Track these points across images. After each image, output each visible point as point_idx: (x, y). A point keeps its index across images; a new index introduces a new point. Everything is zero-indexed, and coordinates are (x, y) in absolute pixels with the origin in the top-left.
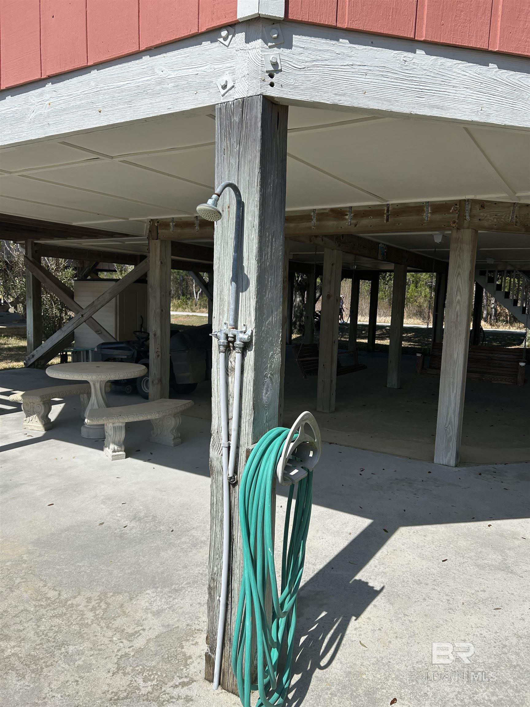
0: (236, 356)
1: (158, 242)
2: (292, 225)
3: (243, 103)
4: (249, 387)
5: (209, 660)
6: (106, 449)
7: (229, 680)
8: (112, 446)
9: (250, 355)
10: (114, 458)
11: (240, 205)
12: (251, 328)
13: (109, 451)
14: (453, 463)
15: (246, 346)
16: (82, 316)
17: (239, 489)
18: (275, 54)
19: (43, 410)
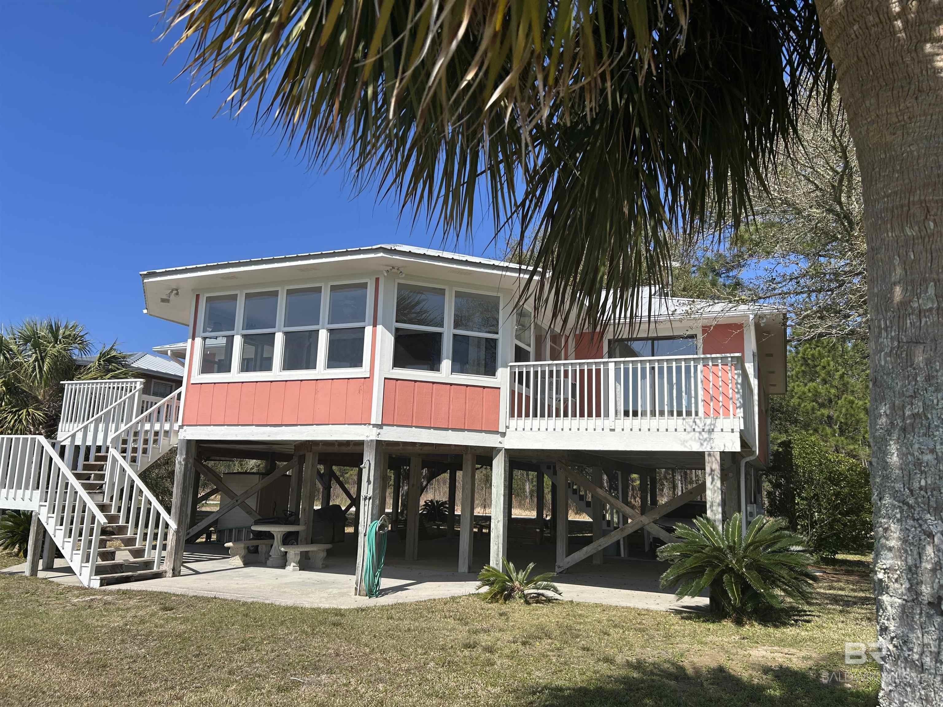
0: (367, 501)
1: (311, 453)
2: (390, 448)
3: (371, 441)
4: (370, 509)
5: (356, 589)
6: (288, 568)
7: (362, 594)
8: (293, 564)
9: (371, 500)
10: (294, 570)
11: (370, 464)
12: (371, 494)
13: (291, 567)
14: (467, 571)
15: (370, 498)
16: (237, 501)
17: (367, 537)
18: (379, 431)
19: (243, 552)
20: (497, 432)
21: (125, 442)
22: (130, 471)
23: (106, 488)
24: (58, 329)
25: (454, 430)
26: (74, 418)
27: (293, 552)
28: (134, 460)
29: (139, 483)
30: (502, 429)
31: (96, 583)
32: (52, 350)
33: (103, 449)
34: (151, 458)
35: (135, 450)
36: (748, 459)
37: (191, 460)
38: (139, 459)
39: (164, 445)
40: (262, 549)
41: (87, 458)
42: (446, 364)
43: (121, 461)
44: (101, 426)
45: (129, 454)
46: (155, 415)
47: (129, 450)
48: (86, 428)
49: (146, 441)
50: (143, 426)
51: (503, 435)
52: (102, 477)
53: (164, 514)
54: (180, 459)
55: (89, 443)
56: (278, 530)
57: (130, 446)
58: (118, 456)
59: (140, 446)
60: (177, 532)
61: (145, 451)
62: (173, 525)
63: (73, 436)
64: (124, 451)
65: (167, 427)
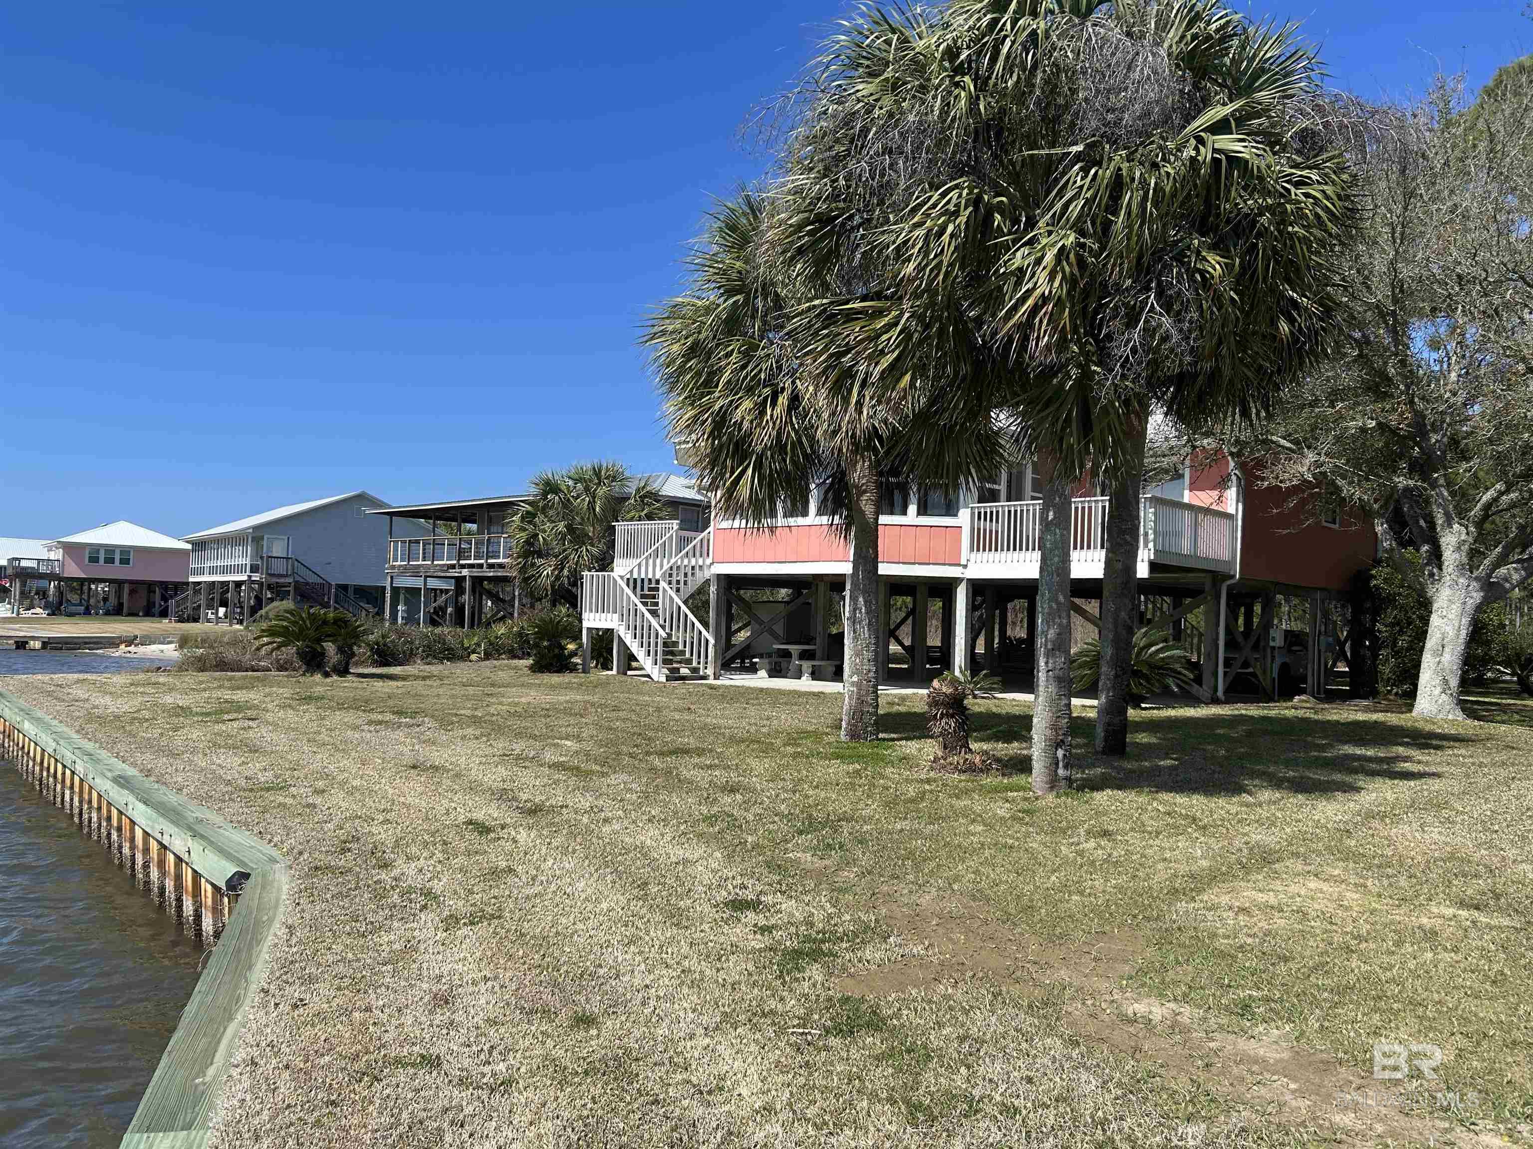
6: (802, 678)
8: (806, 675)
10: (807, 680)
13: (805, 677)
16: (765, 628)
19: (768, 667)
20: (959, 565)
21: (670, 575)
22: (677, 600)
23: (660, 612)
24: (600, 471)
25: (920, 564)
26: (627, 554)
27: (807, 665)
28: (678, 590)
29: (684, 608)
30: (963, 562)
31: (663, 679)
32: (601, 491)
33: (653, 581)
34: (691, 588)
35: (678, 582)
36: (1229, 582)
37: (722, 590)
38: (682, 589)
39: (701, 577)
40: (784, 665)
41: (642, 590)
42: (912, 509)
43: (669, 591)
44: (651, 562)
45: (674, 586)
46: (691, 554)
47: (674, 582)
48: (639, 565)
49: (686, 575)
50: (682, 561)
51: (965, 566)
52: (657, 604)
53: (704, 632)
54: (713, 589)
55: (643, 576)
56: (794, 649)
57: (674, 579)
58: (667, 587)
59: (682, 578)
60: (715, 646)
61: (685, 583)
62: (712, 641)
63: (631, 572)
64: (670, 583)
65: (700, 562)
